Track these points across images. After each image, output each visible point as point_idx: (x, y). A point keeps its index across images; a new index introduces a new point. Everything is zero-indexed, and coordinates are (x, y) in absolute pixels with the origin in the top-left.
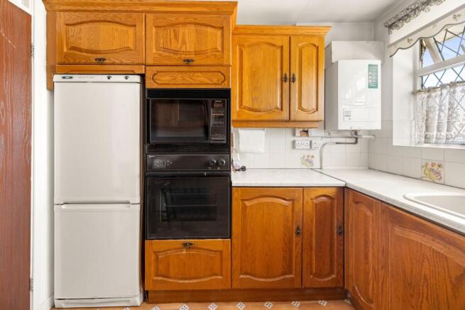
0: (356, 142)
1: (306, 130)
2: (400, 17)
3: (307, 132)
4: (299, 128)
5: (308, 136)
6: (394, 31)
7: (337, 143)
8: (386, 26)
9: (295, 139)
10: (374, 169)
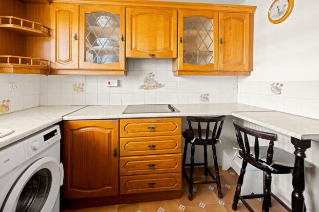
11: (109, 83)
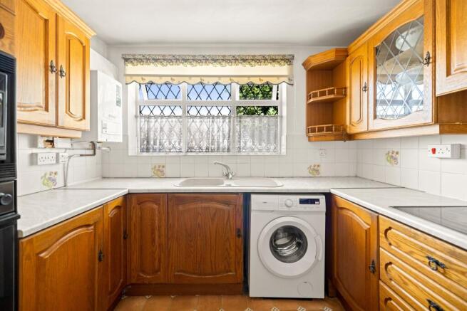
0: (94, 154)
1: (51, 139)
2: (137, 57)
3: (52, 142)
4: (42, 136)
5: (53, 147)
6: (130, 65)
7: (81, 155)
8: (123, 58)
9: (35, 151)
10: (108, 178)
11: (434, 151)
